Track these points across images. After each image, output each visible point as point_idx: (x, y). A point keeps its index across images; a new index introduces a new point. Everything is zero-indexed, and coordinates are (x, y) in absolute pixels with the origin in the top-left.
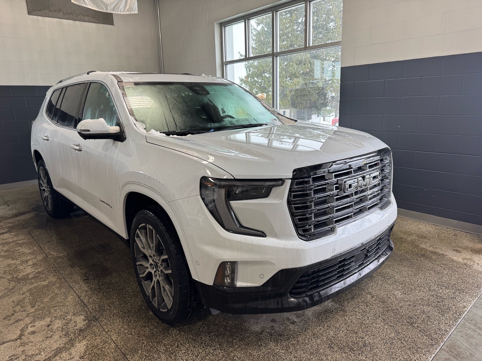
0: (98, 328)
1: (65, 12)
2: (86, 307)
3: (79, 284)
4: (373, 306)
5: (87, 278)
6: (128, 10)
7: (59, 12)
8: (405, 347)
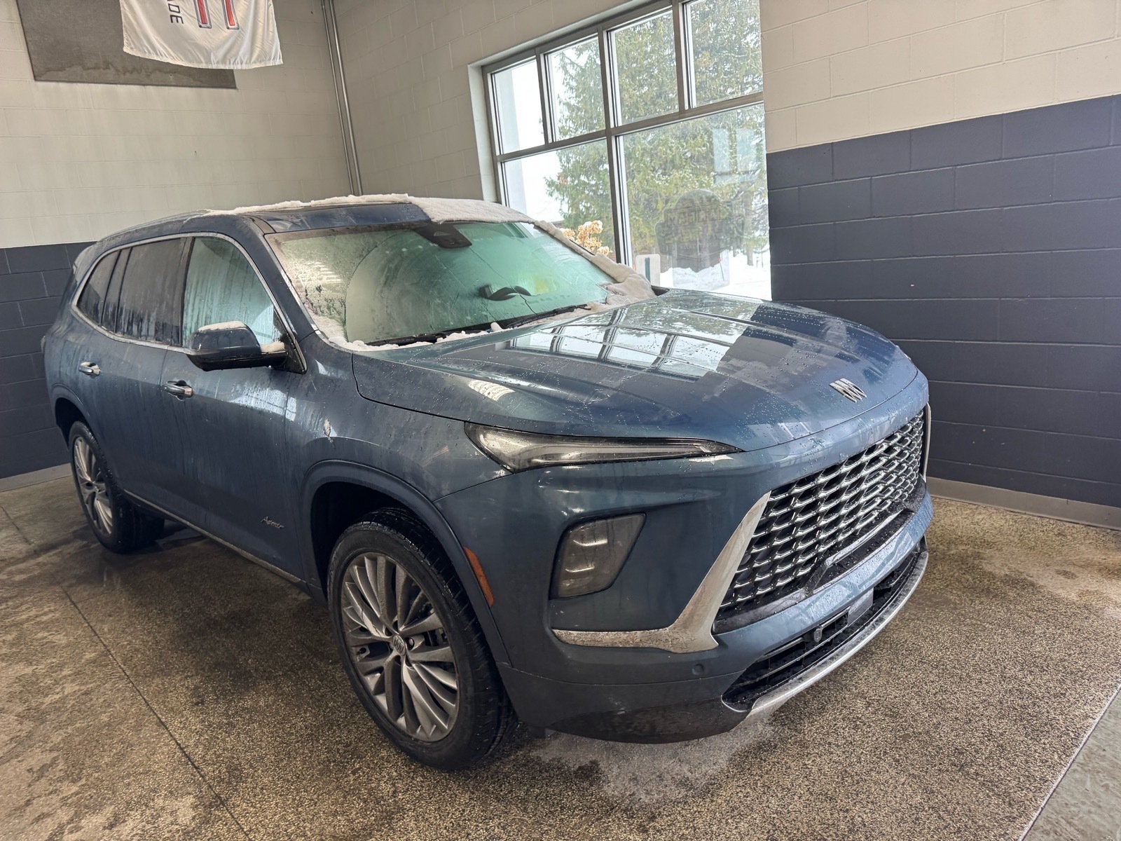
0: (226, 824)
1: (120, 69)
2: (199, 772)
3: (183, 716)
4: (870, 726)
5: (199, 700)
6: (259, 60)
7: (107, 68)
8: (947, 827)
